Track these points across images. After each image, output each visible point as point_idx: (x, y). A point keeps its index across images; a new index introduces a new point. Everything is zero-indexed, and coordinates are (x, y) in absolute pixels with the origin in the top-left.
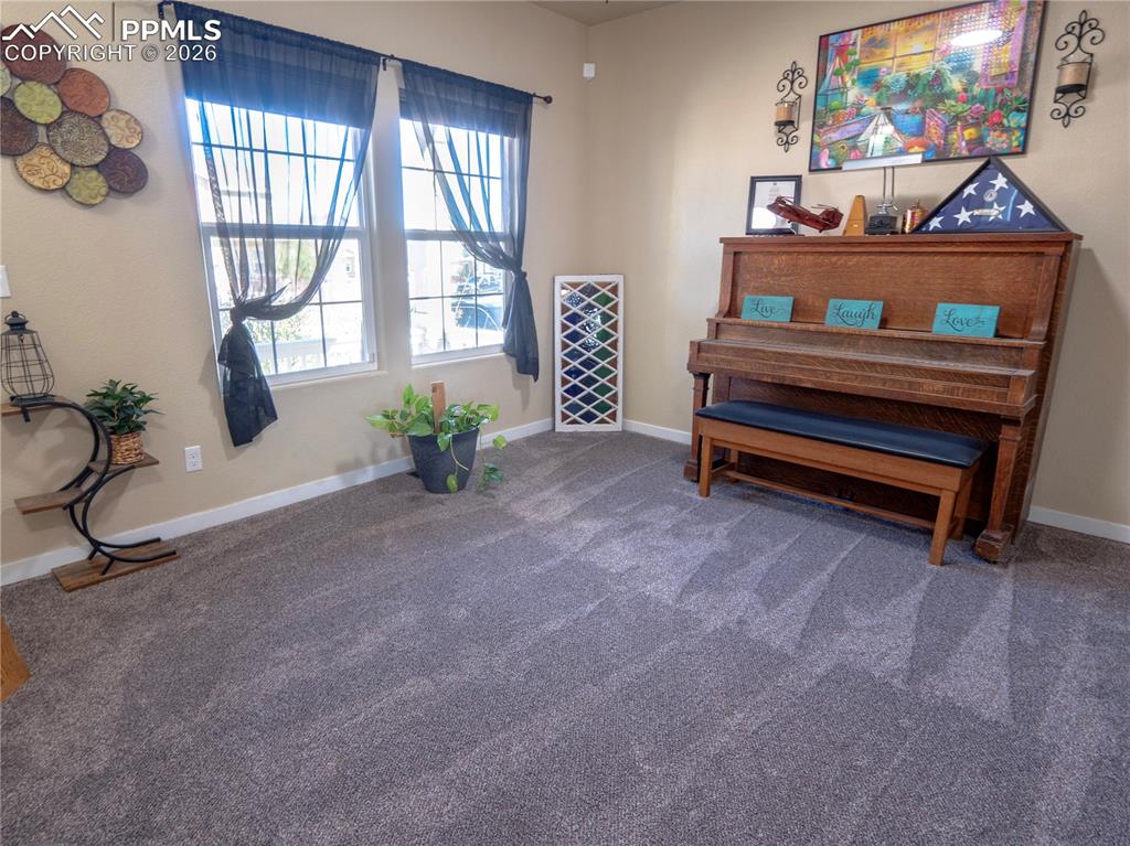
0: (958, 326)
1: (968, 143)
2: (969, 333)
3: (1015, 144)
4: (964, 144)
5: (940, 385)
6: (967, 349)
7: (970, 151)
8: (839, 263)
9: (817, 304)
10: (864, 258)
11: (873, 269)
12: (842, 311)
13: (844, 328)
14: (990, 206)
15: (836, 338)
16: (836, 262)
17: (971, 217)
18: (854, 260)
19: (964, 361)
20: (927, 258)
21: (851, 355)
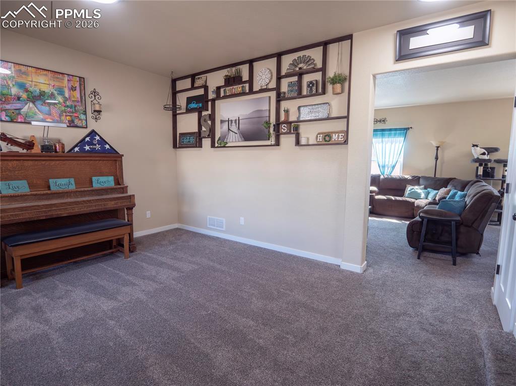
0: (102, 184)
1: (68, 121)
2: (106, 185)
3: (84, 124)
4: (67, 121)
5: (113, 203)
6: (109, 190)
7: (70, 124)
8: (46, 164)
9: (38, 182)
10: (58, 162)
11: (62, 166)
12: (57, 184)
13: (61, 190)
14: (95, 145)
15: (61, 195)
16: (44, 164)
17: (90, 148)
18: (53, 163)
19: (109, 194)
20: (82, 162)
21: (69, 200)
